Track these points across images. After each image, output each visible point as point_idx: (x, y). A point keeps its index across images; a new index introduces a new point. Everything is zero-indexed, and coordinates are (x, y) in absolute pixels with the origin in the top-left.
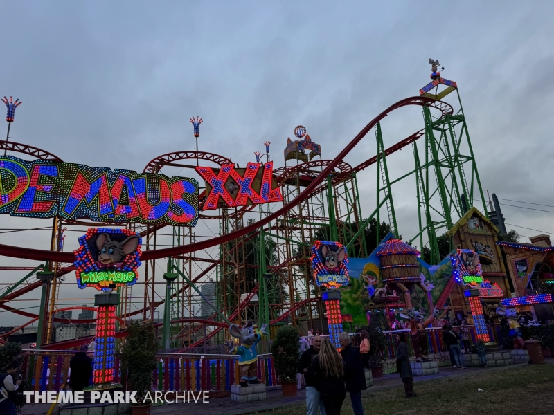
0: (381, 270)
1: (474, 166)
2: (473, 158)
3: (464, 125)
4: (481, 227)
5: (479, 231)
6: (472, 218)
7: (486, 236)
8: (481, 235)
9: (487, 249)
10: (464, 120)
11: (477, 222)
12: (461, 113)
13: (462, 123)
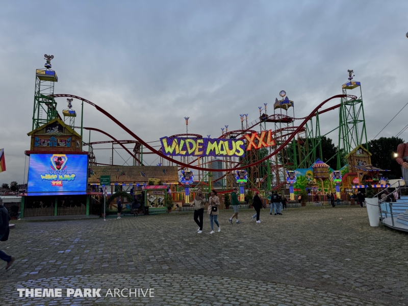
0: (314, 173)
1: (364, 125)
2: (364, 121)
3: (362, 105)
4: (363, 153)
5: (362, 155)
6: (358, 150)
7: (364, 157)
8: (362, 157)
9: (365, 163)
10: (362, 102)
11: (361, 152)
12: (361, 98)
13: (361, 103)
